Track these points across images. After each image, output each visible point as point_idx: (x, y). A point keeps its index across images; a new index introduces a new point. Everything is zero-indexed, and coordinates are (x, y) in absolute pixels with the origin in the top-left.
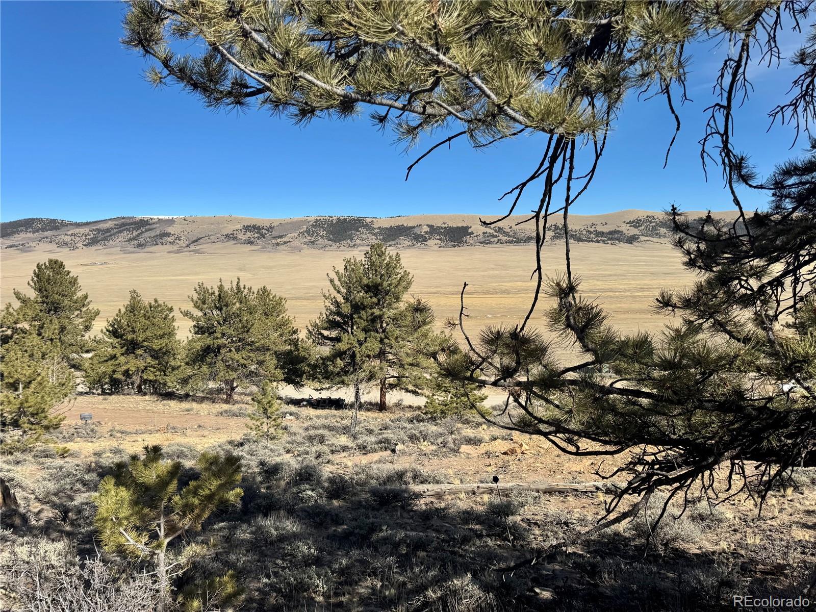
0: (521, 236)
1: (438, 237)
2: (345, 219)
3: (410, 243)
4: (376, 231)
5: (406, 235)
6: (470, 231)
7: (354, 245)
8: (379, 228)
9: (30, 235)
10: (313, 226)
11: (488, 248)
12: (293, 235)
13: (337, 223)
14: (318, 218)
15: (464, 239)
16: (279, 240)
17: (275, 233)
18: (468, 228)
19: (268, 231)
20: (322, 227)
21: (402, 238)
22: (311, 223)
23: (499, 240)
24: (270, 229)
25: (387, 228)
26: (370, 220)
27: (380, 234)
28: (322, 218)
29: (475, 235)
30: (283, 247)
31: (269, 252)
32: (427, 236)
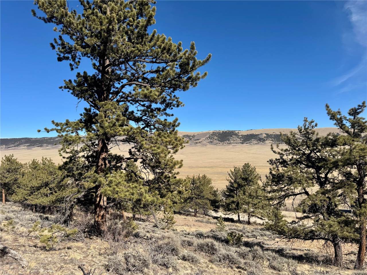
1: (271, 139)
2: (226, 132)
3: (257, 142)
4: (240, 136)
5: (255, 138)
7: (230, 143)
8: (242, 135)
10: (211, 135)
12: (203, 139)
13: (222, 133)
14: (214, 131)
16: (197, 141)
17: (195, 138)
19: (193, 137)
20: (216, 135)
21: (253, 140)
22: (211, 134)
24: (194, 136)
25: (245, 135)
26: (237, 132)
27: (242, 138)
28: (216, 131)
30: (199, 144)
31: (193, 146)
32: (265, 139)
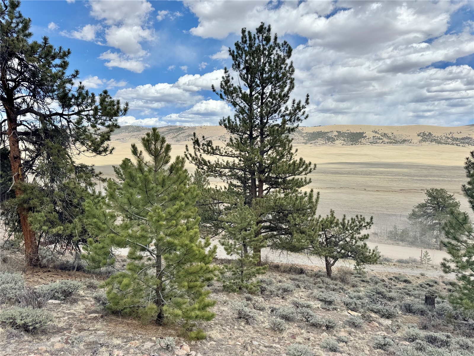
0: (398, 139)
1: (343, 139)
3: (324, 142)
4: (304, 134)
5: (322, 137)
6: (364, 135)
9: (127, 134)
11: (375, 147)
15: (360, 140)
18: (363, 133)
21: (319, 139)
23: (383, 141)
25: (311, 133)
27: (307, 136)
29: (367, 138)
32: (335, 138)
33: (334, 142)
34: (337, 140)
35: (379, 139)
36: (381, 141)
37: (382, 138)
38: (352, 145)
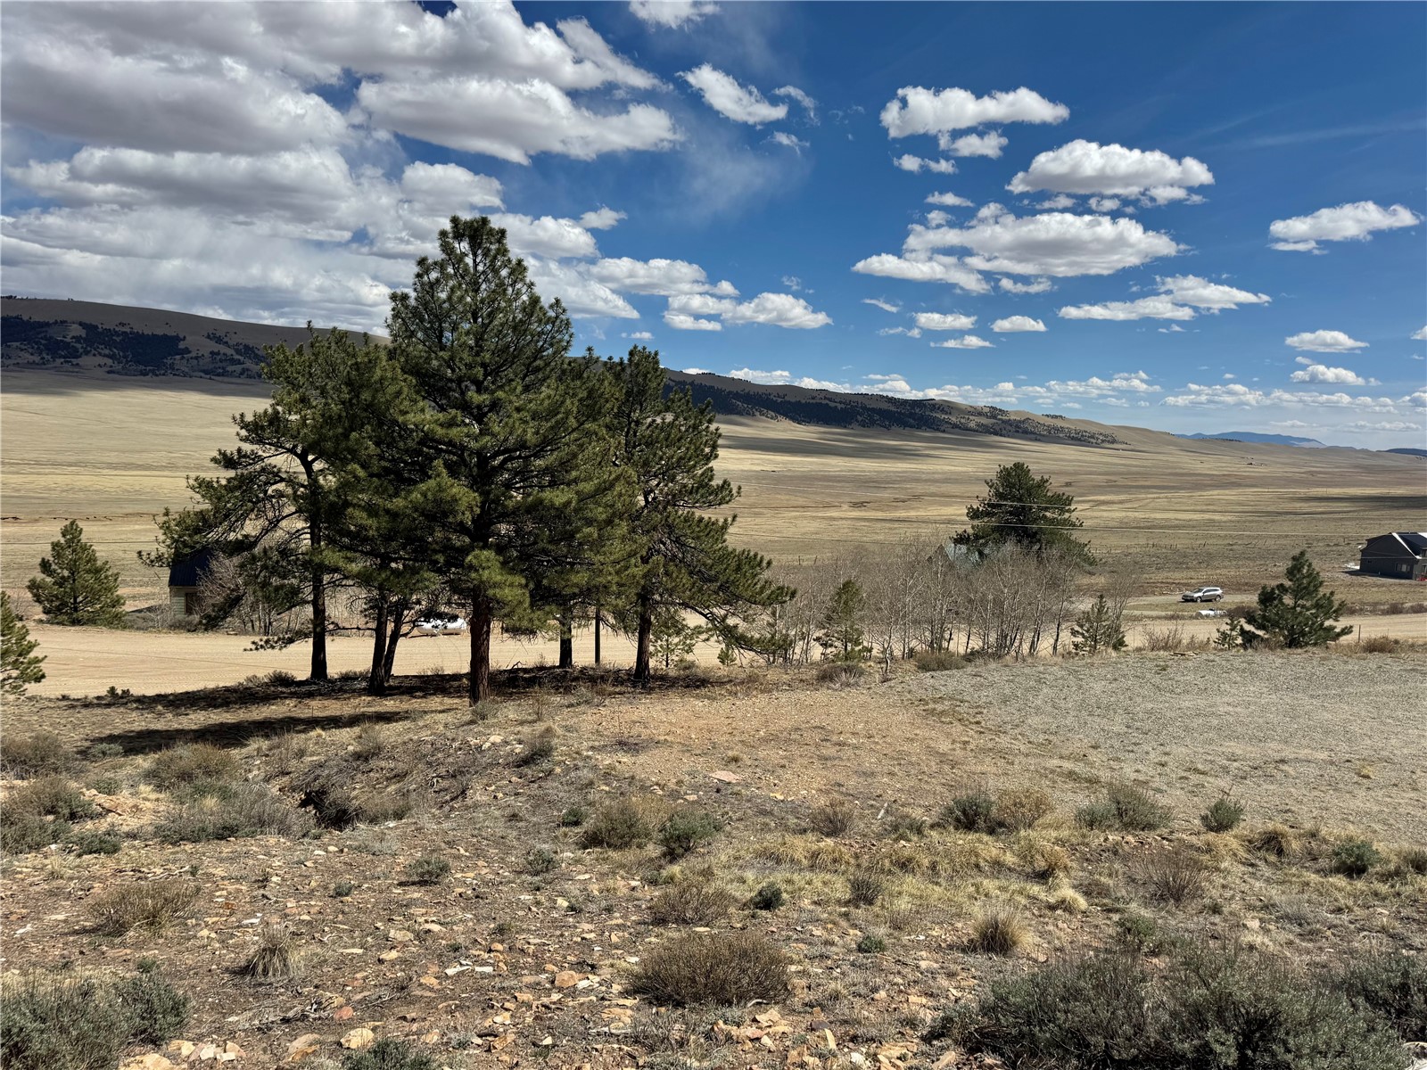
1: (107, 352)
3: (37, 359)
6: (182, 345)
11: (221, 384)
15: (169, 362)
18: (177, 339)
23: (243, 371)
29: (193, 354)
32: (79, 346)
33: (75, 361)
34: (87, 353)
35: (233, 362)
36: (238, 368)
37: (242, 358)
38: (144, 374)
